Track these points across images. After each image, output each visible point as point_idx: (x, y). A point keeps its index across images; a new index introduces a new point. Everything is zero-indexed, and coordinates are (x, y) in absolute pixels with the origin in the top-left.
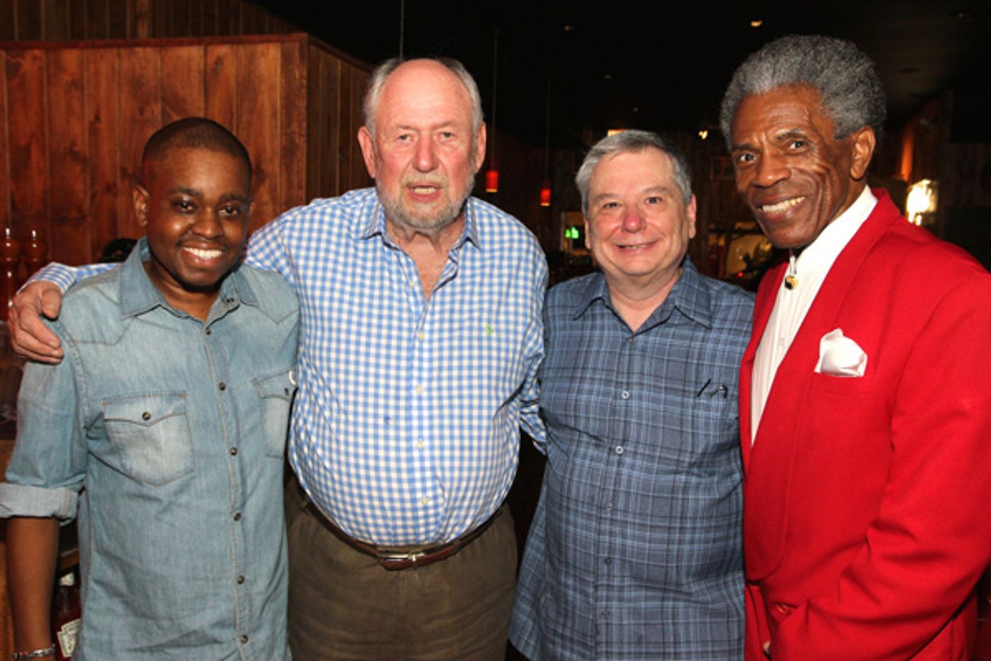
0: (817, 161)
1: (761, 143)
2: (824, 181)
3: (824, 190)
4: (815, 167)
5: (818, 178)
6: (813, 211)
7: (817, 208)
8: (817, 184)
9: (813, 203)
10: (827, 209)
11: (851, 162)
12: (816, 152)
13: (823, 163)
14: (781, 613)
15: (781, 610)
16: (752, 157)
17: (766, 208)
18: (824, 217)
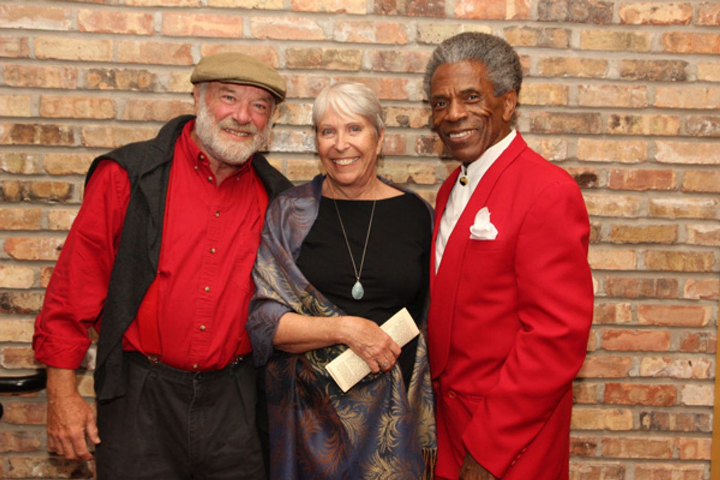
0: (484, 107)
1: (451, 94)
2: (488, 121)
3: (488, 126)
4: (483, 112)
5: (484, 118)
6: (479, 139)
7: (483, 136)
8: (484, 123)
9: (481, 134)
10: (489, 138)
11: (503, 111)
12: (483, 102)
13: (488, 109)
14: (451, 399)
15: (451, 396)
16: (444, 104)
17: (452, 136)
18: (488, 142)
